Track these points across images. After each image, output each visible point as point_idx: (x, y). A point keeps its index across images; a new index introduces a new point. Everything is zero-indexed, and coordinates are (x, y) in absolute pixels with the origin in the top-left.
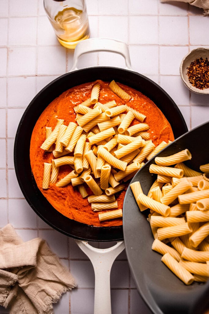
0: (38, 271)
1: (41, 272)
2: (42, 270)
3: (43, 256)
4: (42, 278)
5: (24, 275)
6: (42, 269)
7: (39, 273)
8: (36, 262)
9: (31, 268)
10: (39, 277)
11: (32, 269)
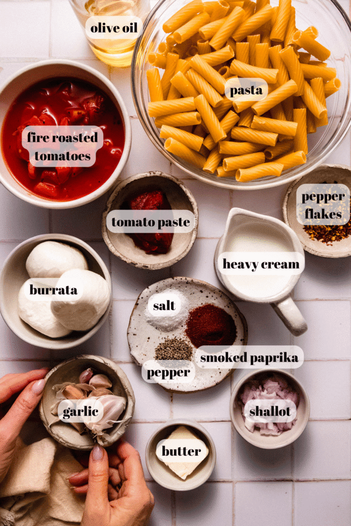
0: (51, 505)
1: (59, 506)
2: (60, 503)
3: (63, 474)
4: (60, 519)
5: (24, 513)
6: (61, 500)
7: (53, 507)
8: (49, 486)
9: (38, 498)
10: (54, 517)
11: (41, 499)
